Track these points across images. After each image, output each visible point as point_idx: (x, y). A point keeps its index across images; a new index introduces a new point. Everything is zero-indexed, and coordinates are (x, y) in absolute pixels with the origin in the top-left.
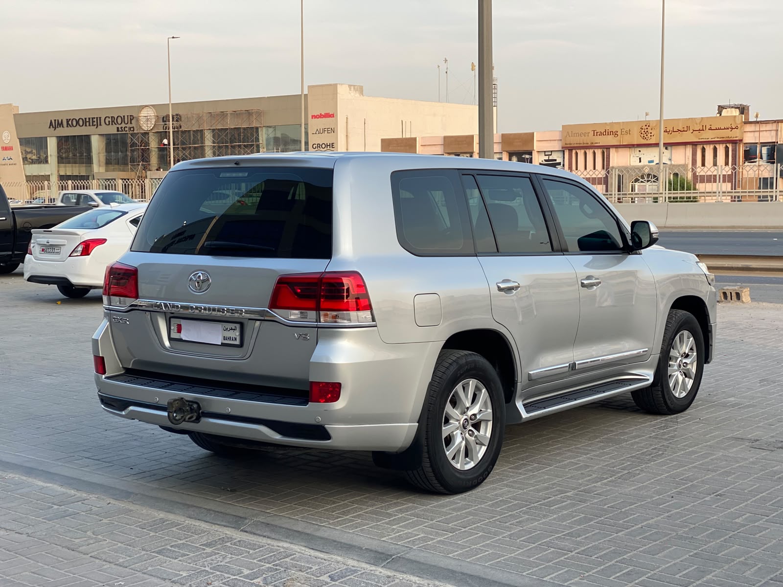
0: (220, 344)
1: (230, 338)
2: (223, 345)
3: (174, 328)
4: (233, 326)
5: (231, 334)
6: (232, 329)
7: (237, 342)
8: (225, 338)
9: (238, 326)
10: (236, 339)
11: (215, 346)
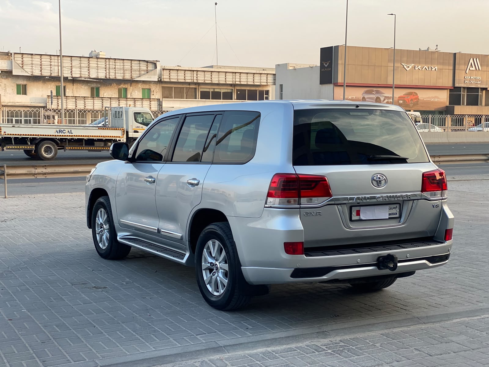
0: (388, 218)
1: (393, 214)
2: (390, 218)
3: (354, 213)
4: (395, 206)
5: (394, 211)
6: (394, 208)
7: (397, 216)
8: (390, 214)
9: (398, 206)
10: (397, 214)
11: (384, 220)
